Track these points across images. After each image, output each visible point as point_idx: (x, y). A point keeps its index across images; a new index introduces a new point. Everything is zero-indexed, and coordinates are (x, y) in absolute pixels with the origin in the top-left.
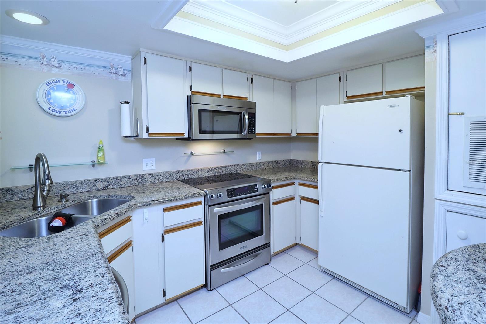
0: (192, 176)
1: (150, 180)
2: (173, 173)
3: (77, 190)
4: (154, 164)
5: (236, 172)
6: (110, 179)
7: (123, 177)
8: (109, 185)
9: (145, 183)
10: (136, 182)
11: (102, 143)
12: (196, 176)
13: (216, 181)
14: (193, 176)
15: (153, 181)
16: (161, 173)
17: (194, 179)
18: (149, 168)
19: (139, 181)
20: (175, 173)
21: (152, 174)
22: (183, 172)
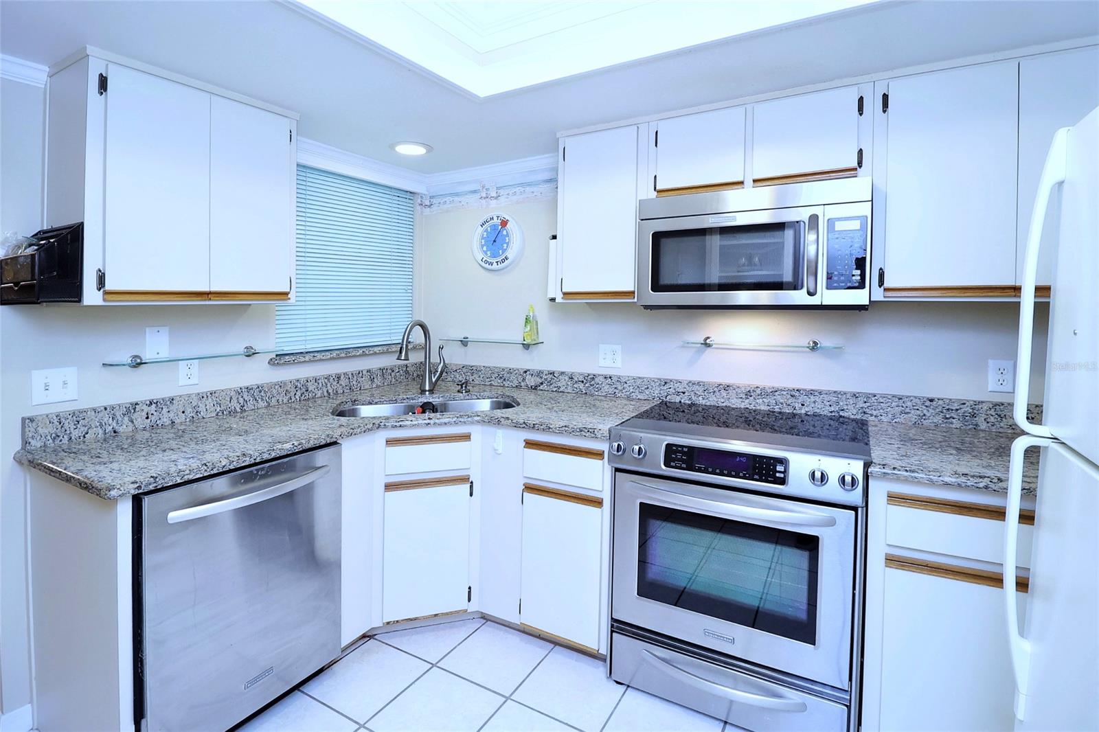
0: (700, 398)
1: (606, 388)
2: (653, 384)
3: (504, 382)
4: (619, 357)
5: (859, 417)
6: (545, 373)
7: (562, 373)
8: (542, 383)
9: (597, 393)
10: (581, 386)
11: (533, 310)
12: (712, 400)
13: (776, 428)
14: (703, 399)
15: (611, 391)
16: (627, 378)
17: (706, 408)
18: (608, 363)
19: (587, 385)
20: (657, 384)
21: (610, 377)
22: (676, 385)
